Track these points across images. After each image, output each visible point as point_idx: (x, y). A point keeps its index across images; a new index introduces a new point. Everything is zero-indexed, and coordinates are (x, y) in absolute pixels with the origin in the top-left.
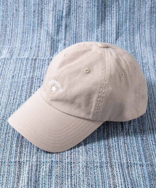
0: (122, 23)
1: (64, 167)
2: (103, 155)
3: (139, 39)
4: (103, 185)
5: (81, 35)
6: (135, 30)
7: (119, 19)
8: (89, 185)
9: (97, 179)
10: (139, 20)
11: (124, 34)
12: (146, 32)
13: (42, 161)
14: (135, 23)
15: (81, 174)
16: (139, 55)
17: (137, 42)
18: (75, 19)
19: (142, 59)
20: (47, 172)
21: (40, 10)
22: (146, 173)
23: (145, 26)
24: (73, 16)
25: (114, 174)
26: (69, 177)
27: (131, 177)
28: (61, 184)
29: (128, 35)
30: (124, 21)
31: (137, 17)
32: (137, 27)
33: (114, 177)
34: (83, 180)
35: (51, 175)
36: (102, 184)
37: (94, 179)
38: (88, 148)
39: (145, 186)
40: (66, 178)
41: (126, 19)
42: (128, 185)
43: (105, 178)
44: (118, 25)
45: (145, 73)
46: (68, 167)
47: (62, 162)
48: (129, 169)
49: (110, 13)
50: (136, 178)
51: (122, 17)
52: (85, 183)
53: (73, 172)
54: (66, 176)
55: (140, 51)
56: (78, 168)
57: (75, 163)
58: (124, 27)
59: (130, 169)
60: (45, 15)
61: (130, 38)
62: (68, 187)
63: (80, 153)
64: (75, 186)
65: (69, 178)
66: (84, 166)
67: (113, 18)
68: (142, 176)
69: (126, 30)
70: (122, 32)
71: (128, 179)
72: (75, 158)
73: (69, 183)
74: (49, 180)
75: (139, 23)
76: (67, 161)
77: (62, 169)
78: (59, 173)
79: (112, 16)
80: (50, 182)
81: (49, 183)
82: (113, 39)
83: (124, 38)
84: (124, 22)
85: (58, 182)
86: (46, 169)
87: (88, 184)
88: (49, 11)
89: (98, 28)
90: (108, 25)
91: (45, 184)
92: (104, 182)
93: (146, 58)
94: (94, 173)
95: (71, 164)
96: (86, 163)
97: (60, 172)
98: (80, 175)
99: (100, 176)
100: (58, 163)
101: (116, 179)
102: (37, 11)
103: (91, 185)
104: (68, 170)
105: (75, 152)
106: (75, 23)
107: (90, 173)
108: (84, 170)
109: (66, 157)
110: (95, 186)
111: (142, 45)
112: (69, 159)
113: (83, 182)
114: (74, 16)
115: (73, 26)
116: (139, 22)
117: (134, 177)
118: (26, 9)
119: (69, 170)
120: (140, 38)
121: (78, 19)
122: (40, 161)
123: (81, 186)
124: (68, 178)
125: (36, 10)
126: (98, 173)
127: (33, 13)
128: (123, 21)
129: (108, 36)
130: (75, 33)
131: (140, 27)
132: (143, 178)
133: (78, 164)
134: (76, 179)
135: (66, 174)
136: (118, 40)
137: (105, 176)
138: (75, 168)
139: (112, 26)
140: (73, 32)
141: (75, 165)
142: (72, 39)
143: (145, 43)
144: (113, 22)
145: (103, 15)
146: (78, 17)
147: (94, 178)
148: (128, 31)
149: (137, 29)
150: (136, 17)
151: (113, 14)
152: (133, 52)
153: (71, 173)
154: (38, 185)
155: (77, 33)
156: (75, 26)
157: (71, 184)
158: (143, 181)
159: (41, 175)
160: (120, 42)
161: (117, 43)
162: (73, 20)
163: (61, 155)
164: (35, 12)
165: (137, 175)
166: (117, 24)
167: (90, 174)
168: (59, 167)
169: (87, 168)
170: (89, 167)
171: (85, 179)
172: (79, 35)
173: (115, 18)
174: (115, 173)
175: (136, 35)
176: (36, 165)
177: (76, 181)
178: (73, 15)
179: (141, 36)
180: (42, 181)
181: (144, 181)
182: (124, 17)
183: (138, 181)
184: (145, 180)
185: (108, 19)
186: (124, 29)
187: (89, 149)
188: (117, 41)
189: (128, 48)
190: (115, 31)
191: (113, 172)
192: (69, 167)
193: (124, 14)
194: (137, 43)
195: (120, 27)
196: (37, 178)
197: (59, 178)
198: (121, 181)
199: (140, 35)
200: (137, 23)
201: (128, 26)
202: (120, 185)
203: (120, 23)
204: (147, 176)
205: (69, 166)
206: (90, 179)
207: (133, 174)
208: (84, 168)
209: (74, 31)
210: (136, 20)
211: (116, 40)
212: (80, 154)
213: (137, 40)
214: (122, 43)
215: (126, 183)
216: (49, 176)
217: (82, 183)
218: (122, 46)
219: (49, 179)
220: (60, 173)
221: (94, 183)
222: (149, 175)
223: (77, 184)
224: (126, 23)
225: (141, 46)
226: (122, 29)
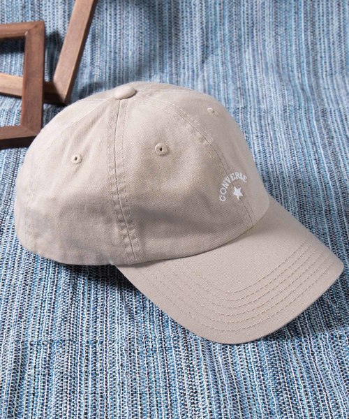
0: (214, 24)
1: (79, 353)
2: (167, 321)
3: (251, 59)
4: (166, 393)
5: (127, 54)
6: (243, 39)
7: (207, 17)
8: (136, 392)
9: (154, 379)
10: (250, 17)
11: (219, 49)
12: (266, 43)
13: (30, 340)
14: (242, 25)
15: (117, 368)
16: (251, 94)
17: (248, 65)
18: (113, 21)
19: (259, 102)
20: (40, 368)
21: (36, 3)
22: (265, 357)
23: (264, 29)
24: (108, 14)
25: (191, 366)
26: (90, 376)
27: (232, 372)
28: (70, 394)
29: (229, 52)
30: (218, 20)
31: (246, 12)
32: (246, 33)
33: (192, 373)
34: (123, 383)
35: (49, 374)
36: (166, 389)
37: (147, 379)
38: (134, 307)
39: (264, 388)
40: (83, 379)
41: (222, 17)
42: (223, 390)
43: (173, 375)
44: (205, 31)
45: (264, 131)
46: (87, 353)
47: (75, 342)
48: (228, 351)
49: (188, 5)
50: (243, 372)
51: (213, 13)
52: (126, 389)
53: (98, 365)
54: (83, 375)
55: (254, 85)
56: (110, 354)
57: (104, 343)
58: (218, 35)
59: (230, 351)
60: (48, 14)
61: (232, 57)
62: (87, 399)
63: (116, 319)
64: (102, 397)
65: (90, 380)
66: (125, 350)
67: (193, 15)
68: (257, 366)
69: (223, 41)
70: (214, 45)
71: (224, 376)
72: (105, 331)
73: (90, 389)
74: (44, 386)
75: (250, 25)
76: (85, 339)
77: (74, 358)
78: (67, 368)
79: (193, 10)
80: (46, 390)
81: (43, 393)
82: (195, 60)
83: (220, 58)
84: (218, 23)
85: (65, 387)
86: (37, 360)
87: (132, 391)
88: (55, 4)
89: (163, 40)
90: (185, 32)
91: (34, 394)
92: (170, 385)
93: (268, 99)
94: (147, 363)
95: (95, 347)
96: (130, 343)
97: (69, 364)
98: (114, 372)
99: (161, 370)
100: (65, 345)
101: (197, 377)
102: (30, 5)
103: (140, 394)
104: (87, 360)
105: (105, 316)
106: (113, 30)
107: (137, 365)
108: (125, 359)
109: (84, 328)
110: (148, 396)
111: (257, 71)
112: (91, 334)
113: (122, 387)
114: (110, 15)
115: (108, 37)
116: (250, 22)
117: (238, 369)
118: (5, 3)
119: (91, 360)
120: (254, 56)
121: (118, 20)
122: (23, 342)
123: (117, 397)
124: (87, 380)
125: (27, 4)
126: (156, 363)
127: (20, 12)
128: (216, 22)
129: (186, 54)
130: (112, 50)
131: (253, 32)
132: (258, 370)
133: (110, 346)
134: (105, 380)
135: (84, 369)
136: (207, 64)
137: (172, 371)
138: (105, 353)
139: (194, 33)
140: (108, 49)
141: (105, 346)
142: (108, 64)
143: (264, 67)
144: (194, 24)
145: (172, 11)
146: (118, 16)
147: (146, 376)
148: (227, 43)
149: (246, 37)
150: (244, 12)
151: (193, 7)
152: (238, 86)
153: (95, 366)
154: (18, 397)
155: (117, 51)
156: (113, 35)
157: (95, 393)
158: (259, 378)
159: (26, 375)
160: (211, 67)
161: (205, 68)
162: (109, 23)
163: (73, 324)
164: (25, 7)
165: (246, 364)
166: (204, 28)
167: (139, 367)
168: (68, 352)
169: (132, 354)
170: (136, 352)
171: (126, 379)
172: (121, 54)
173: (198, 15)
174: (194, 363)
175: (245, 51)
176: (16, 350)
177: (105, 386)
178: (108, 12)
179: (256, 53)
180: (28, 389)
181: (262, 378)
182: (218, 12)
183: (249, 379)
184: (263, 375)
185: (183, 18)
186: (218, 39)
187: (136, 308)
188: (205, 65)
189: (229, 79)
190: (199, 44)
191: (190, 359)
192: (91, 353)
193: (217, 6)
194: (248, 68)
195: (210, 35)
196: (18, 381)
197: (67, 378)
198: (208, 382)
199: (253, 50)
200: (246, 24)
201: (227, 31)
202: (206, 390)
203: (210, 26)
204: (266, 364)
205: (91, 349)
206: (138, 378)
207: (235, 363)
208: (125, 355)
209: (110, 48)
210: (243, 18)
211: (203, 62)
212: (116, 321)
213: (247, 61)
214: (215, 68)
215: (219, 386)
216: (44, 375)
217: (118, 390)
218: (216, 75)
219: (44, 382)
220: (69, 368)
221: (147, 389)
222: (272, 363)
223: (106, 391)
224: (224, 24)
225: (255, 74)
226: (215, 39)
